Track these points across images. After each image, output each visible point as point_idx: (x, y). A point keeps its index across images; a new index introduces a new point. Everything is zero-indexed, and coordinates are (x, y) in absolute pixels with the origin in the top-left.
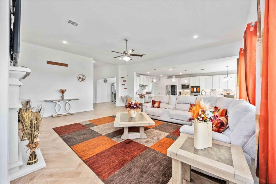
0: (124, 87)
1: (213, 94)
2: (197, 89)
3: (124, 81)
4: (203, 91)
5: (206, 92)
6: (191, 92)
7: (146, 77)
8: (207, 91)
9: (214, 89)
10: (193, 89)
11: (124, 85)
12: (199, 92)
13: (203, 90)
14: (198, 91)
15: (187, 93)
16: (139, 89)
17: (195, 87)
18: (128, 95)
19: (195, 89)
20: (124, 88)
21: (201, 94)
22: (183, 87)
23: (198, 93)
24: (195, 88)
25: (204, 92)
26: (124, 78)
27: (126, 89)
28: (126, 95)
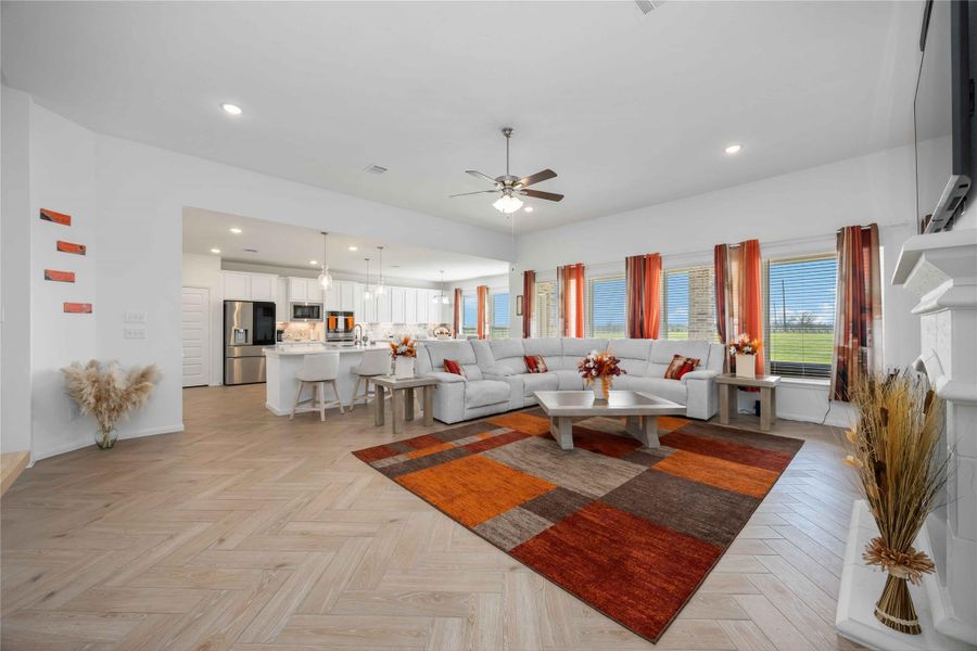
2: (346, 320)
3: (64, 247)
6: (330, 330)
11: (68, 277)
14: (350, 327)
17: (340, 314)
22: (299, 312)
24: (342, 318)
26: (63, 219)
27: (87, 309)
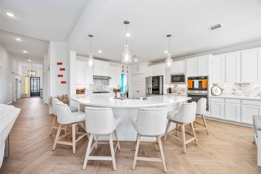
0: (62, 79)
1: (239, 93)
2: (200, 83)
3: (61, 69)
4: (215, 88)
5: (222, 90)
6: (189, 89)
7: (109, 64)
8: (224, 87)
9: (244, 81)
10: (193, 82)
11: (62, 76)
12: (206, 89)
13: (215, 85)
14: (203, 86)
15: (183, 90)
16: (92, 83)
17: (197, 78)
18: (67, 94)
19: (196, 82)
20: (62, 82)
21: (210, 95)
22: (175, 79)
23: (204, 92)
24: (198, 81)
25: (218, 88)
26: (61, 64)
27: (65, 82)
28: (64, 95)
